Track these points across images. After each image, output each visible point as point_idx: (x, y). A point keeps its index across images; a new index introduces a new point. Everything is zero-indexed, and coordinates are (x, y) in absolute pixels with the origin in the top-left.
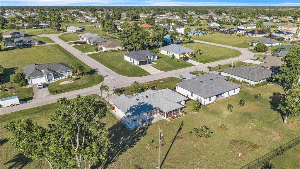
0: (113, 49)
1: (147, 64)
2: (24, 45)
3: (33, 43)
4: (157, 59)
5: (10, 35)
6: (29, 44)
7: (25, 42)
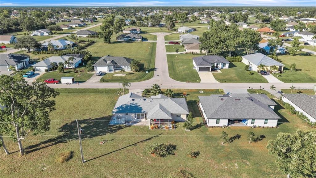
0: (195, 52)
1: (209, 71)
2: (130, 40)
3: (136, 40)
4: (228, 68)
5: (129, 31)
6: (134, 39)
7: (131, 38)
